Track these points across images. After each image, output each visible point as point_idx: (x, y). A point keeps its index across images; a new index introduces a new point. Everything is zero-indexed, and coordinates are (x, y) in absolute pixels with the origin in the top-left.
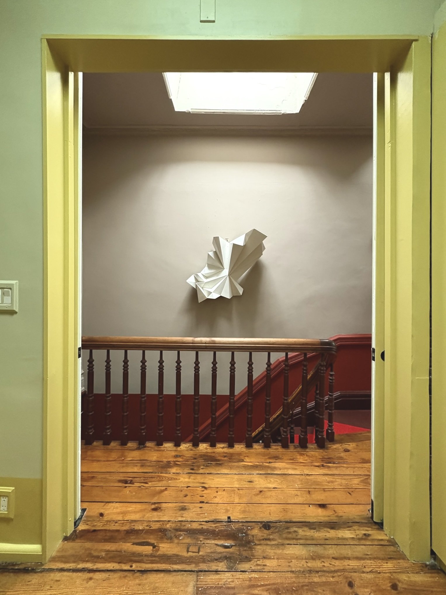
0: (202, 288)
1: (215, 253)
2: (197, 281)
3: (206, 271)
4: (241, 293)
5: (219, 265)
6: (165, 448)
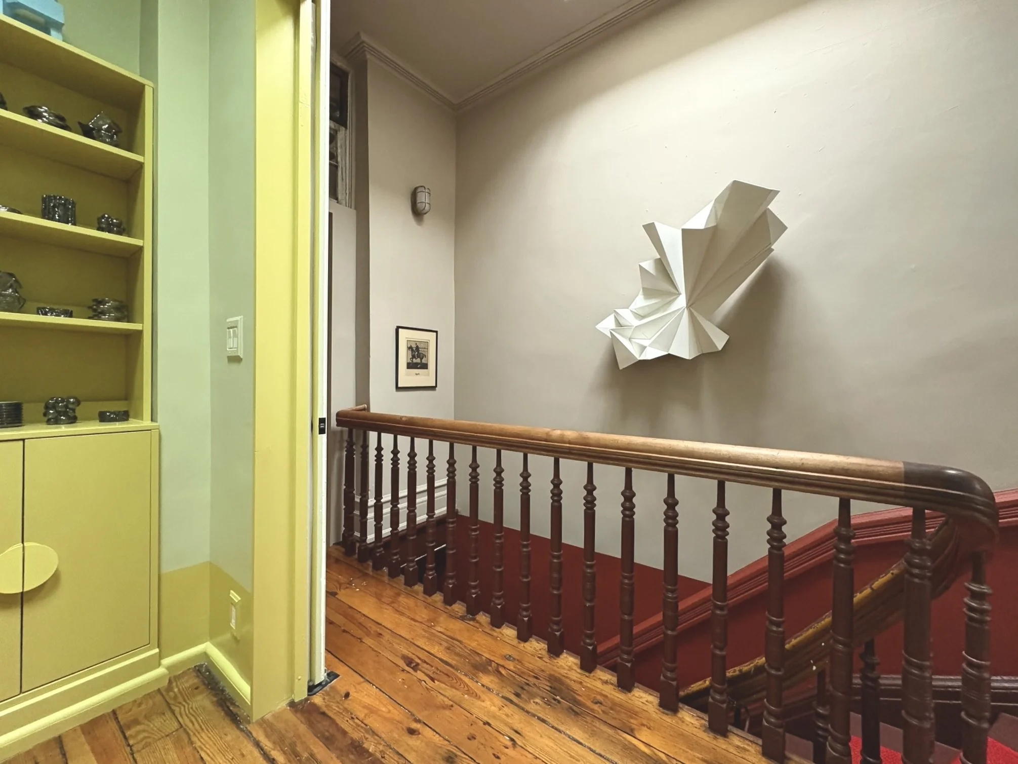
0: (630, 339)
1: (657, 263)
3: (640, 302)
4: (720, 346)
5: (667, 287)
6: (500, 636)
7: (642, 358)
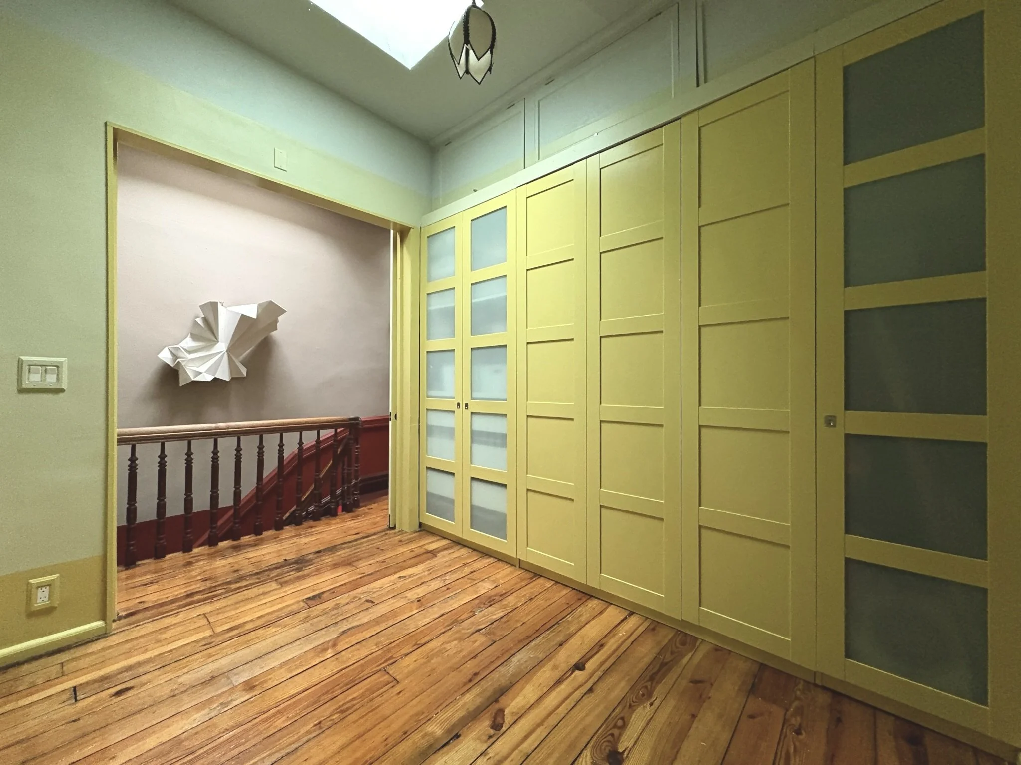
0: (186, 366)
1: (205, 320)
2: (175, 357)
3: (188, 343)
4: (245, 374)
5: (209, 335)
7: (196, 379)
